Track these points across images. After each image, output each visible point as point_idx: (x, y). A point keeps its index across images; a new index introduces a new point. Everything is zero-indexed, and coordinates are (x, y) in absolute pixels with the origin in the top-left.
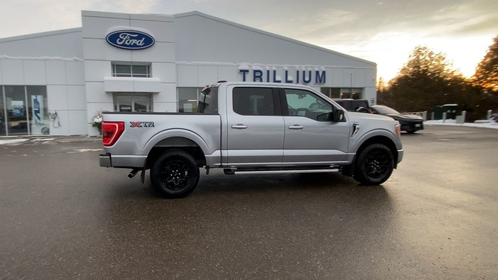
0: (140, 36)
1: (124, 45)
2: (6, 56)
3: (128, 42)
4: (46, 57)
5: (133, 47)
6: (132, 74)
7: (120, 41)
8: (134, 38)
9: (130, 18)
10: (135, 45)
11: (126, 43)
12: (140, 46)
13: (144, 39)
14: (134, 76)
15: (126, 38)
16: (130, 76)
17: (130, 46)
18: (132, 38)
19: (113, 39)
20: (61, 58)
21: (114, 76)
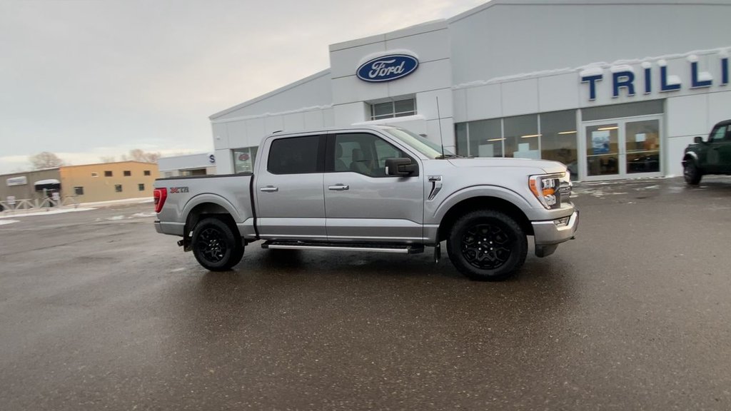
0: (398, 59)
1: (378, 77)
2: (268, 113)
3: (383, 72)
4: (305, 108)
5: (391, 78)
6: (394, 114)
7: (373, 74)
8: (391, 65)
9: (385, 39)
10: (392, 74)
11: (381, 74)
12: (398, 74)
13: (403, 63)
14: (397, 116)
15: (380, 67)
16: (392, 116)
17: (386, 77)
18: (387, 66)
19: (365, 72)
20: (317, 106)
21: (372, 119)
